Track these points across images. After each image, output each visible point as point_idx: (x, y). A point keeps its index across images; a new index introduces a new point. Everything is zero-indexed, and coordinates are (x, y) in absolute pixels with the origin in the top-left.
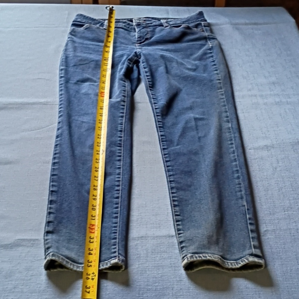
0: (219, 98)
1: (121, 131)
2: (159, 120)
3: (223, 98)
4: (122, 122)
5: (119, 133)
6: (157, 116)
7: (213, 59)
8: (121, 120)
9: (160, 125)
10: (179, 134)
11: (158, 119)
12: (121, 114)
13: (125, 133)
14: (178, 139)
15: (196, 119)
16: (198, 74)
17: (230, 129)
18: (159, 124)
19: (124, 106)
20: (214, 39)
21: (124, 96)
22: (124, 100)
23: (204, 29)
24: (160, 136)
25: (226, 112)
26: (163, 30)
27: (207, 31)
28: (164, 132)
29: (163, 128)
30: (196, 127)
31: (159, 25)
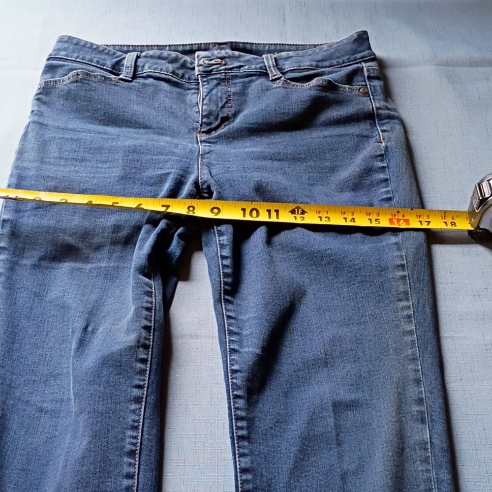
0: (401, 329)
1: (132, 453)
2: (239, 413)
3: (410, 333)
4: (134, 421)
5: (126, 459)
6: (236, 397)
7: (388, 192)
8: (134, 411)
9: (240, 433)
10: (290, 462)
11: (237, 409)
12: (136, 392)
13: (143, 458)
14: (286, 480)
15: (338, 406)
16: (346, 247)
17: (426, 449)
18: (238, 428)
19: (144, 361)
20: (391, 117)
21: (147, 328)
22: (147, 342)
23: (367, 88)
24: (238, 470)
25: (418, 382)
26: (267, 90)
27: (375, 94)
28: (249, 458)
29: (249, 442)
30: (338, 435)
31: (258, 73)
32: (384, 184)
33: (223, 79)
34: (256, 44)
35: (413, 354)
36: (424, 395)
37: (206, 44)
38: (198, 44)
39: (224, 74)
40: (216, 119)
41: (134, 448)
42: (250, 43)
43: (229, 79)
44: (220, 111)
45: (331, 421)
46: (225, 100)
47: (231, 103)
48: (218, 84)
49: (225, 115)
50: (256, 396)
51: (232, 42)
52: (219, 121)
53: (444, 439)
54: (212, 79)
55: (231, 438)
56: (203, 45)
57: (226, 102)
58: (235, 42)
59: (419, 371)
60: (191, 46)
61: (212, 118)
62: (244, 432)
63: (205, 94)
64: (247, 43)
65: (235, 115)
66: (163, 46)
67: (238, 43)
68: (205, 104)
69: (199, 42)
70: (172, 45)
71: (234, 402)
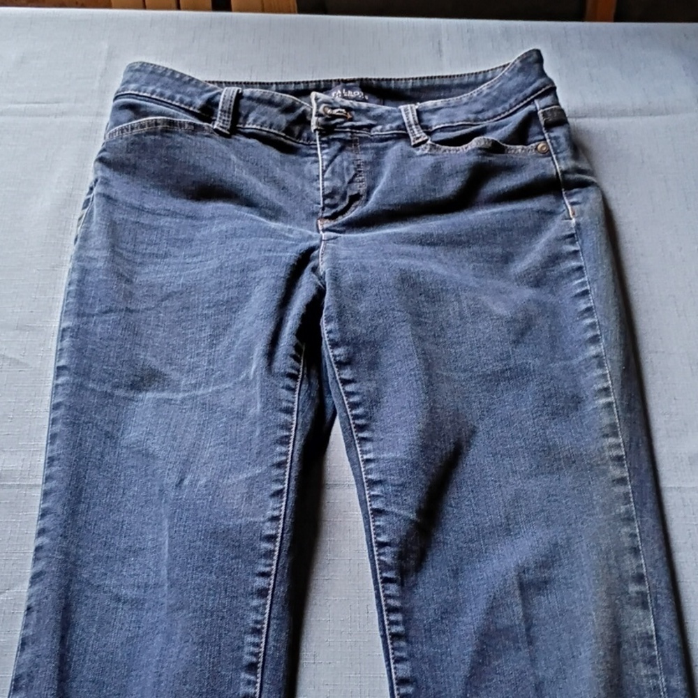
0: (608, 477)
1: (252, 667)
2: (391, 602)
3: (622, 482)
5: (245, 676)
6: (386, 580)
7: (583, 284)
9: (395, 629)
10: (464, 670)
11: (388, 597)
13: (267, 673)
14: (461, 693)
17: (650, 646)
18: (391, 623)
20: (584, 185)
24: (394, 682)
25: (635, 551)
26: (409, 157)
27: (559, 151)
28: (408, 663)
29: (407, 641)
30: (528, 629)
31: (395, 135)
32: (577, 274)
33: (350, 141)
34: (394, 79)
35: (627, 512)
36: (645, 570)
37: (327, 81)
38: (315, 82)
39: (350, 134)
40: (343, 198)
41: (254, 660)
42: (387, 80)
43: (356, 141)
44: (347, 187)
45: (519, 610)
46: (353, 172)
47: (361, 176)
48: (342, 149)
49: (356, 192)
50: (413, 578)
51: (362, 80)
52: (347, 201)
53: (675, 631)
54: (334, 140)
55: (382, 636)
56: (322, 83)
57: (355, 175)
58: (366, 79)
59: (636, 536)
60: (306, 85)
61: (337, 197)
62: (400, 629)
63: (325, 163)
64: (383, 80)
65: (369, 192)
67: (371, 79)
68: (327, 179)
69: (318, 79)
70: (280, 83)
71: (383, 587)
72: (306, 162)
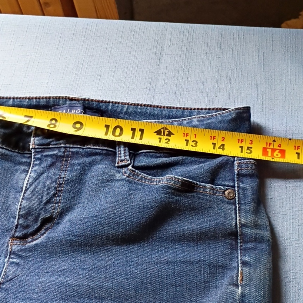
23: (235, 191)
26: (108, 181)
27: (243, 202)
31: (105, 152)
33: (61, 157)
34: (112, 102)
37: (56, 98)
38: (46, 98)
39: (63, 150)
40: (36, 220)
42: (106, 102)
43: (68, 156)
44: (42, 209)
46: (52, 192)
47: (59, 196)
48: (52, 165)
49: (48, 215)
51: (85, 100)
52: (39, 224)
54: (47, 156)
56: (52, 99)
57: (54, 195)
58: (88, 100)
60: (38, 100)
61: (31, 219)
63: (31, 181)
64: (102, 101)
65: (62, 214)
66: (7, 98)
67: (92, 100)
68: (27, 198)
69: (48, 96)
70: (17, 98)
72: (17, 170)
